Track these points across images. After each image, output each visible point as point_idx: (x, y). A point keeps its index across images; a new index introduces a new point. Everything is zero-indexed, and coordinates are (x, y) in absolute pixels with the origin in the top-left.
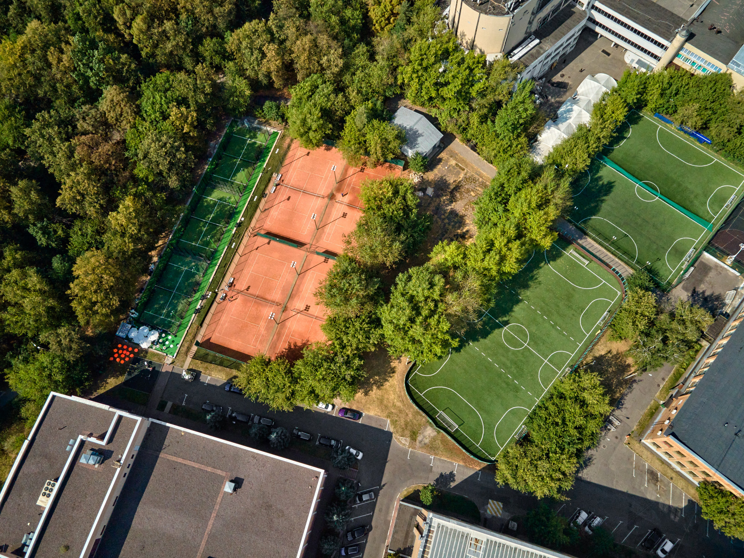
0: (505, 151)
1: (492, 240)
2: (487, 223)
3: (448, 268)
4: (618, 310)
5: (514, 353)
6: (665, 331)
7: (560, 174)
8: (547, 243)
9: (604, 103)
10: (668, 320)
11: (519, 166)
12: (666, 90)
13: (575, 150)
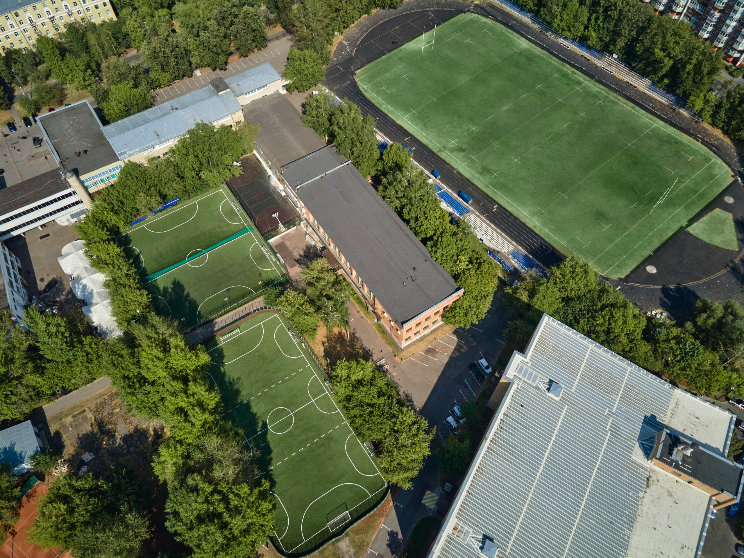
0: (90, 361)
1: (176, 409)
2: (156, 407)
3: (184, 464)
4: (290, 322)
5: (295, 428)
6: (321, 294)
7: (143, 320)
8: (204, 358)
9: (94, 257)
10: (313, 288)
11: (114, 353)
12: (114, 208)
13: (126, 299)
